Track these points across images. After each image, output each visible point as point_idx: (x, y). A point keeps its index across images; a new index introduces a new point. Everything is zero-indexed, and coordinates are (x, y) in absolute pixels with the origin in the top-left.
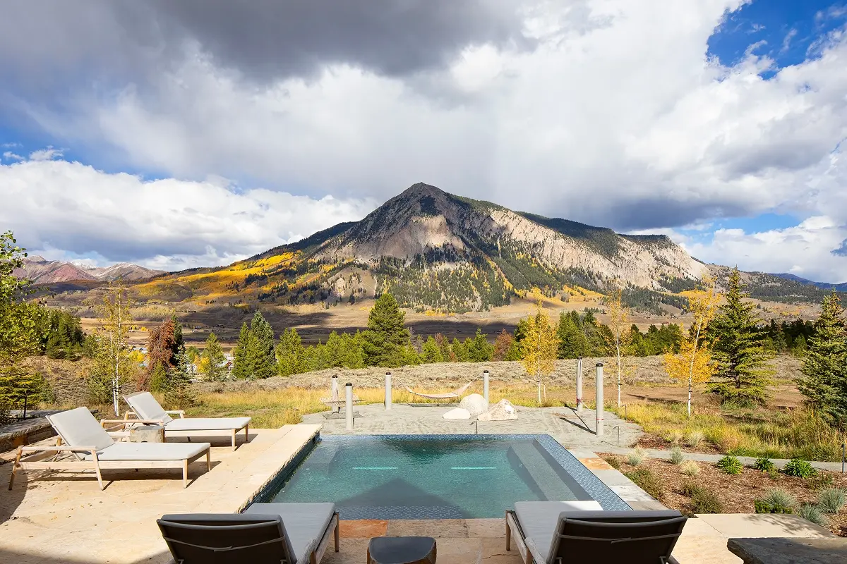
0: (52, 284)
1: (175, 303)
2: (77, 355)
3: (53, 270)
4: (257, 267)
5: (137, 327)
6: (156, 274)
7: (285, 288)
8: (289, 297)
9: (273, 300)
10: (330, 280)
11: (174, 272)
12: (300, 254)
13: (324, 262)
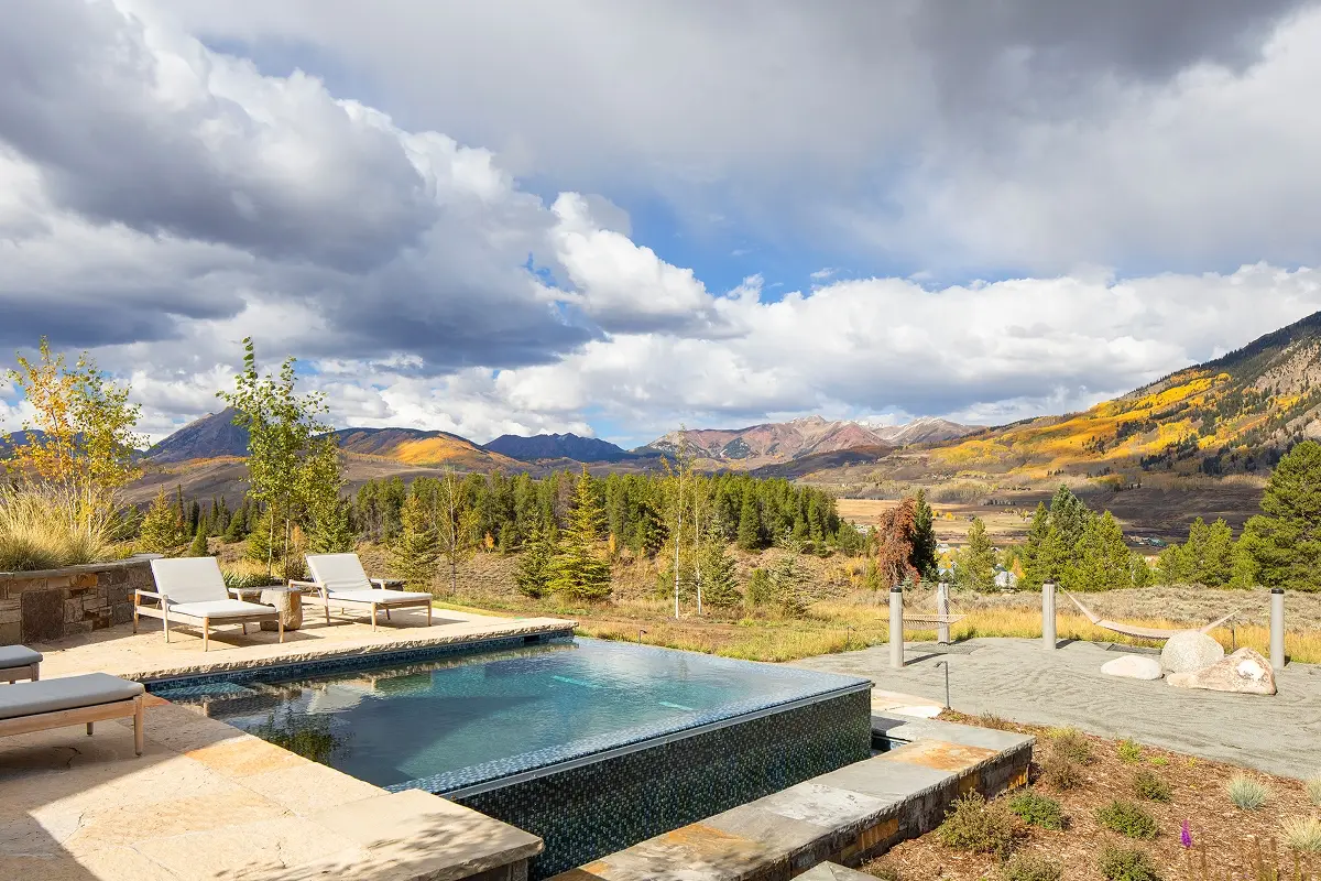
0: (831, 452)
1: (997, 475)
2: (828, 549)
3: (834, 434)
4: (1140, 409)
5: (940, 513)
6: (971, 431)
7: (1194, 445)
8: (1201, 460)
9: (1170, 465)
10: (1290, 426)
11: (999, 427)
12: (1226, 379)
13: (1278, 392)
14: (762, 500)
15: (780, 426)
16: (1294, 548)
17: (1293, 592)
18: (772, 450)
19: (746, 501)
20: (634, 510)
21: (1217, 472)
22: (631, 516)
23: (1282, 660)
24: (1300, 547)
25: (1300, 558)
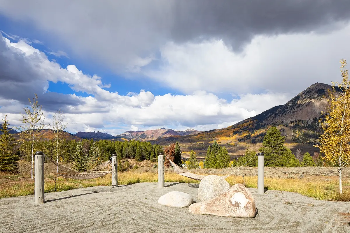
1: (206, 143)
6: (200, 132)
7: (250, 136)
8: (251, 140)
9: (244, 141)
11: (206, 132)
12: (256, 121)
13: (267, 124)
14: (142, 147)
15: (154, 130)
16: (270, 156)
17: (270, 167)
18: (152, 137)
19: (138, 147)
20: (106, 150)
21: (255, 143)
22: (105, 151)
23: (262, 190)
24: (272, 156)
25: (272, 158)
